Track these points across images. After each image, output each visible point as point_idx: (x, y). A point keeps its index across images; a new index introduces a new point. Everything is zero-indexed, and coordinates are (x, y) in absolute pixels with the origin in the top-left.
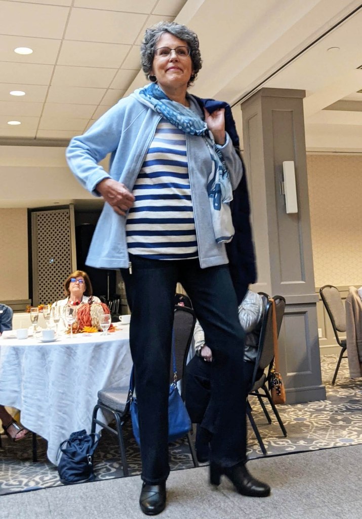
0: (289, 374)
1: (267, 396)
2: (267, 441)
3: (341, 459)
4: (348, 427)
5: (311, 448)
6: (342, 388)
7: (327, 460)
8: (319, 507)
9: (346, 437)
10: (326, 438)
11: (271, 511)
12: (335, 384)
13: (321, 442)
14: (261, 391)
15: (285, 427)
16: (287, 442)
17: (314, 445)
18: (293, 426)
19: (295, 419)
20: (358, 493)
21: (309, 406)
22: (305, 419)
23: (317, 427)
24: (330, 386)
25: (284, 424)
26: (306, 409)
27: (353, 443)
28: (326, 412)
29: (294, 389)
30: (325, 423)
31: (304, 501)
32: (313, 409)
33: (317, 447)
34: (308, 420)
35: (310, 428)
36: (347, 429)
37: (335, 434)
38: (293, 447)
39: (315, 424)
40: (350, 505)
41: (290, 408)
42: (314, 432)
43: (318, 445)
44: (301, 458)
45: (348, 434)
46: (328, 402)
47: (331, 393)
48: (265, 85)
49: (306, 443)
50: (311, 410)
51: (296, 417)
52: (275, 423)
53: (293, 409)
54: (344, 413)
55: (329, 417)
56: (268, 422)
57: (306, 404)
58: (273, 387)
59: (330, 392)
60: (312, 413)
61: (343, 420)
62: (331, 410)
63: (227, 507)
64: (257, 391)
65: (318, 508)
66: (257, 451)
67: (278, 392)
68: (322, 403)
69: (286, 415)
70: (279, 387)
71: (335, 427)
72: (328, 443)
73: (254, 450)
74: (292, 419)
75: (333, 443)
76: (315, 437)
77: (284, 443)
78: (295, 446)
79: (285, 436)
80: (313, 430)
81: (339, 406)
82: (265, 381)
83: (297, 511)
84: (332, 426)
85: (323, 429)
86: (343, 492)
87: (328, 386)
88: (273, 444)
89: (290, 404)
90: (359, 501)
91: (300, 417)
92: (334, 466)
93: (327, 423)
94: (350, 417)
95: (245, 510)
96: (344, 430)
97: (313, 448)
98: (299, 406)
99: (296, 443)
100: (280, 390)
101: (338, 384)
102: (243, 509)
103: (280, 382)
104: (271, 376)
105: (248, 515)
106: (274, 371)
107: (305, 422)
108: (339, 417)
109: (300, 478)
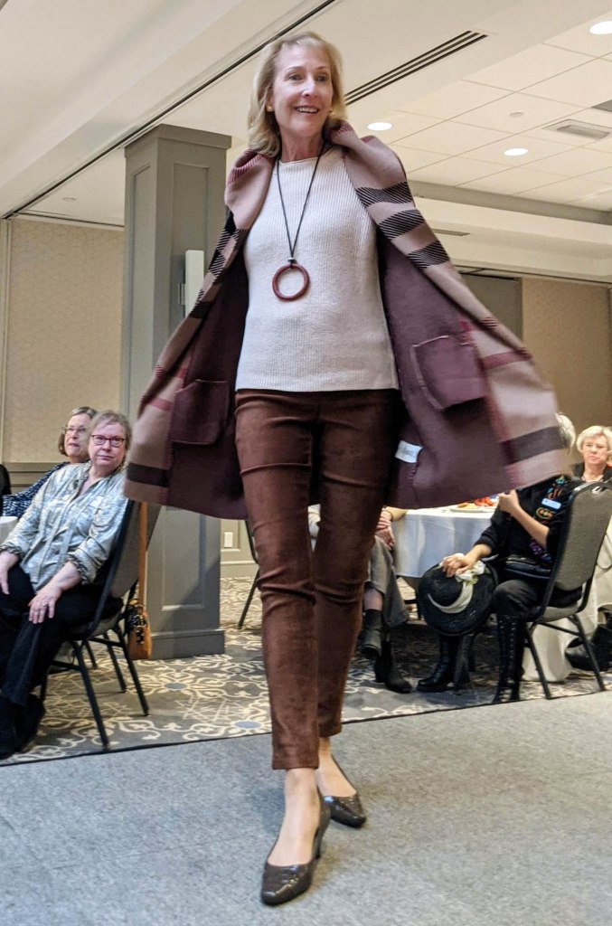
0: (166, 608)
1: (121, 644)
2: (114, 723)
3: (224, 760)
4: (252, 701)
5: (186, 737)
6: (255, 634)
7: (200, 762)
8: (168, 849)
9: (248, 720)
10: (214, 720)
11: (83, 854)
12: (243, 628)
13: (205, 727)
14: (113, 636)
15: (147, 699)
16: (148, 725)
17: (191, 732)
18: (163, 697)
19: (168, 686)
20: (241, 825)
21: (194, 663)
22: (184, 686)
23: (201, 700)
24: (235, 631)
25: (146, 694)
26: (189, 669)
27: (258, 731)
28: (220, 675)
29: (171, 633)
30: (216, 694)
31: (145, 837)
32: (201, 668)
33: (197, 735)
34: (189, 688)
35: (190, 701)
36: (250, 705)
37: (230, 713)
38: (155, 735)
39: (200, 695)
40: (222, 848)
41: (162, 666)
42: (196, 709)
43: (198, 732)
44: (155, 757)
45: (253, 713)
46: (227, 657)
47: (234, 643)
48: (166, 120)
49: (180, 727)
50: (197, 670)
51: (169, 682)
52: (132, 691)
53: (167, 668)
54: (251, 678)
55: (224, 684)
56: (119, 689)
57: (189, 660)
58: (132, 629)
59: (232, 640)
60: (198, 675)
61: (247, 689)
62: (231, 671)
63: (7, 846)
64: (106, 636)
65: (166, 852)
66: (93, 741)
67: (139, 638)
68: (217, 659)
69: (153, 678)
70: (142, 631)
71: (231, 701)
72: (216, 729)
73: (89, 738)
74: (163, 684)
75: (224, 728)
76: (195, 717)
77: (142, 726)
78: (160, 732)
79: (146, 715)
80: (194, 706)
81: (244, 664)
82: (119, 619)
83: (128, 857)
84: (226, 699)
85: (213, 703)
86: (214, 822)
87: (232, 629)
88: (123, 728)
89: (163, 659)
90: (238, 840)
91: (177, 681)
92: (208, 773)
93: (221, 693)
94: (258, 685)
95: (37, 853)
96: (246, 707)
97: (190, 737)
98: (178, 662)
99: (161, 727)
100: (142, 635)
101: (249, 627)
102: (33, 850)
103: (145, 622)
104: (131, 611)
105: (41, 861)
106: (135, 601)
107: (183, 691)
108: (241, 684)
109: (147, 795)
